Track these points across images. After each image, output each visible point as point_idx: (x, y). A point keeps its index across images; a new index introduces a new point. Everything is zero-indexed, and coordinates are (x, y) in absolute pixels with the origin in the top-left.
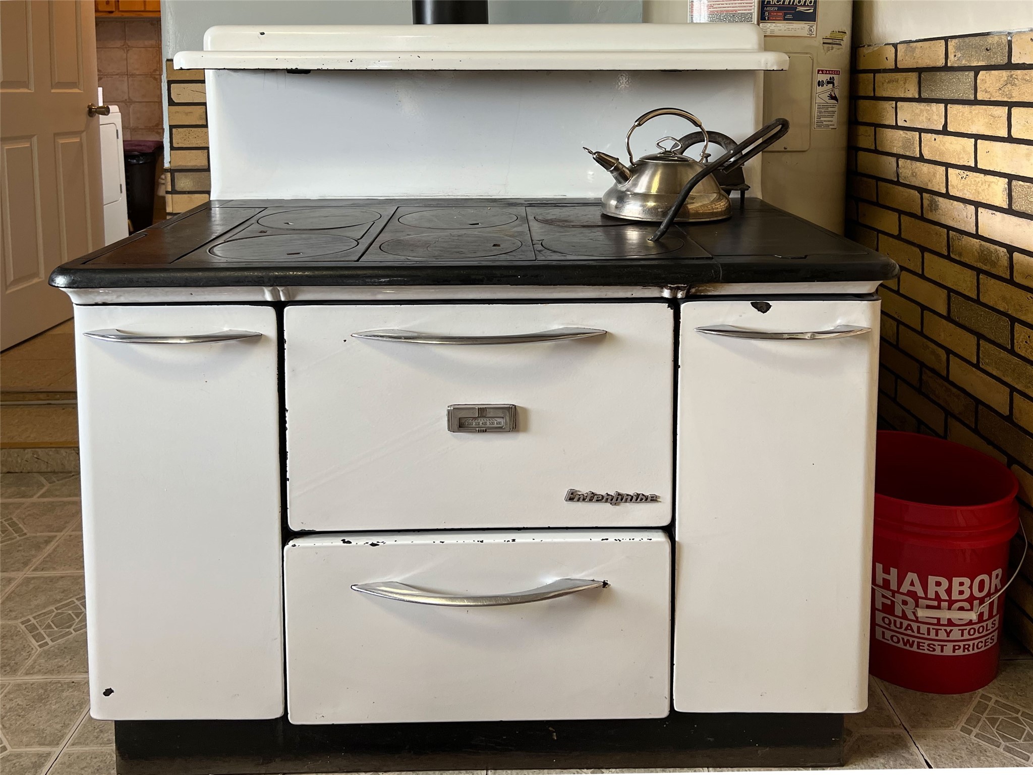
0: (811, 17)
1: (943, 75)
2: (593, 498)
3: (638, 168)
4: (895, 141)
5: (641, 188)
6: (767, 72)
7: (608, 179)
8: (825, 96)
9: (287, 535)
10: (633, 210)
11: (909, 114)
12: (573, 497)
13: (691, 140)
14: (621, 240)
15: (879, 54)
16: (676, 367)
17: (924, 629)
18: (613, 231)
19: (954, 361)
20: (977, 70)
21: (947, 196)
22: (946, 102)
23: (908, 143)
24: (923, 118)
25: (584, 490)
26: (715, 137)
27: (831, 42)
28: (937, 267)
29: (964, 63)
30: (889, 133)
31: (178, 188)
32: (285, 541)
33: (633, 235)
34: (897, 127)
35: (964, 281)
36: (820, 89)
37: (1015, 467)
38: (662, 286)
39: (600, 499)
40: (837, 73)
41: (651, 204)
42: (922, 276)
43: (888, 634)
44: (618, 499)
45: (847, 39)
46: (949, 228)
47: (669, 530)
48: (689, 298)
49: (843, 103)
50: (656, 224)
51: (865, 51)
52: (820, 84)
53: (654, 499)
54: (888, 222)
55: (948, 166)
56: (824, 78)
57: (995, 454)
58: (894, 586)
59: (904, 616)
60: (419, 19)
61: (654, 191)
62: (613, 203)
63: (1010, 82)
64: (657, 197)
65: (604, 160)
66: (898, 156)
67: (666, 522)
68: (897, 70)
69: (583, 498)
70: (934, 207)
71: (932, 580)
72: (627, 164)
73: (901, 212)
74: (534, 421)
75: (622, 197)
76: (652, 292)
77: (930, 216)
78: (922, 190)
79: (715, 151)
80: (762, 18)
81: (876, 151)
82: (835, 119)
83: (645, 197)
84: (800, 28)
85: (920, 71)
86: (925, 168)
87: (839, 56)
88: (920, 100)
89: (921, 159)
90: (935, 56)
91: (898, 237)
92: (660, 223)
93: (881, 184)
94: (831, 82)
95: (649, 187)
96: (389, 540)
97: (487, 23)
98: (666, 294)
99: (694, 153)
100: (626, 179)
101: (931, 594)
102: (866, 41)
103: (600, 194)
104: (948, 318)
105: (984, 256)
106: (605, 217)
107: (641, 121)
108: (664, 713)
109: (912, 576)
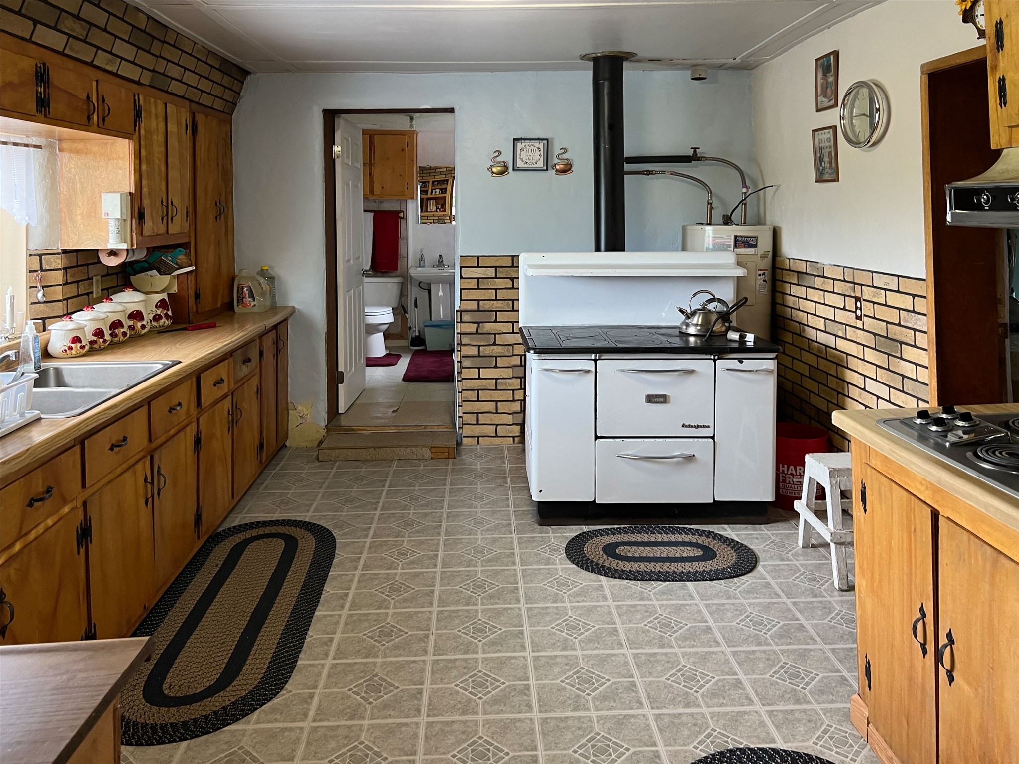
0: (755, 246)
1: (805, 275)
2: (690, 426)
3: (693, 313)
4: (790, 301)
5: (695, 322)
6: (738, 277)
7: (683, 317)
8: (762, 281)
9: (597, 437)
10: (692, 330)
11: (795, 290)
12: (683, 426)
13: (710, 301)
14: (687, 341)
15: (783, 261)
16: (715, 382)
17: (796, 487)
18: (684, 338)
19: (812, 395)
20: (815, 276)
21: (808, 326)
22: (807, 287)
23: (794, 302)
24: (799, 292)
25: (687, 424)
26: (720, 301)
27: (764, 256)
28: (806, 356)
29: (811, 272)
30: (788, 297)
31: (463, 320)
32: (595, 440)
33: (692, 339)
34: (790, 295)
35: (812, 360)
36: (759, 277)
37: (830, 432)
38: (711, 355)
39: (692, 427)
40: (767, 270)
41: (699, 328)
42: (801, 361)
43: (784, 491)
44: (698, 427)
45: (770, 254)
46: (809, 339)
47: (713, 438)
48: (719, 358)
49: (769, 282)
50: (704, 336)
51: (778, 259)
52: (760, 275)
53: (708, 427)
54: (788, 338)
55: (808, 313)
56: (761, 272)
57: (822, 428)
58: (786, 472)
59: (790, 483)
60: (598, 249)
61: (699, 323)
62: (684, 327)
63: (824, 282)
64: (701, 325)
65: (681, 311)
66: (792, 308)
67: (712, 435)
68: (790, 270)
69: (686, 427)
70: (804, 330)
71: (798, 468)
72: (689, 312)
73: (793, 333)
74: (672, 400)
75: (687, 325)
76: (708, 357)
77: (802, 334)
78: (800, 323)
79: (720, 308)
80: (735, 246)
81: (784, 305)
82: (766, 290)
83: (696, 325)
84: (751, 251)
85: (798, 272)
86: (801, 313)
87: (767, 263)
88: (798, 285)
89: (799, 310)
90: (802, 267)
91: (792, 344)
92: (705, 336)
93: (786, 320)
94: (764, 274)
95: (698, 321)
96: (628, 440)
97: (623, 250)
98: (712, 357)
99: (711, 307)
100: (689, 318)
101: (798, 474)
102: (779, 255)
103: (678, 324)
104: (809, 377)
105: (819, 350)
106: (680, 332)
107: (694, 295)
108: (712, 501)
109: (792, 467)
